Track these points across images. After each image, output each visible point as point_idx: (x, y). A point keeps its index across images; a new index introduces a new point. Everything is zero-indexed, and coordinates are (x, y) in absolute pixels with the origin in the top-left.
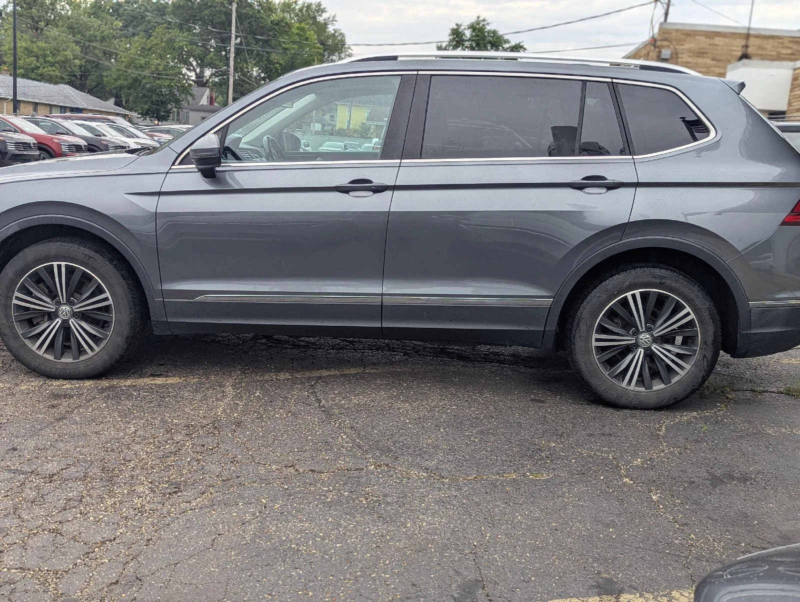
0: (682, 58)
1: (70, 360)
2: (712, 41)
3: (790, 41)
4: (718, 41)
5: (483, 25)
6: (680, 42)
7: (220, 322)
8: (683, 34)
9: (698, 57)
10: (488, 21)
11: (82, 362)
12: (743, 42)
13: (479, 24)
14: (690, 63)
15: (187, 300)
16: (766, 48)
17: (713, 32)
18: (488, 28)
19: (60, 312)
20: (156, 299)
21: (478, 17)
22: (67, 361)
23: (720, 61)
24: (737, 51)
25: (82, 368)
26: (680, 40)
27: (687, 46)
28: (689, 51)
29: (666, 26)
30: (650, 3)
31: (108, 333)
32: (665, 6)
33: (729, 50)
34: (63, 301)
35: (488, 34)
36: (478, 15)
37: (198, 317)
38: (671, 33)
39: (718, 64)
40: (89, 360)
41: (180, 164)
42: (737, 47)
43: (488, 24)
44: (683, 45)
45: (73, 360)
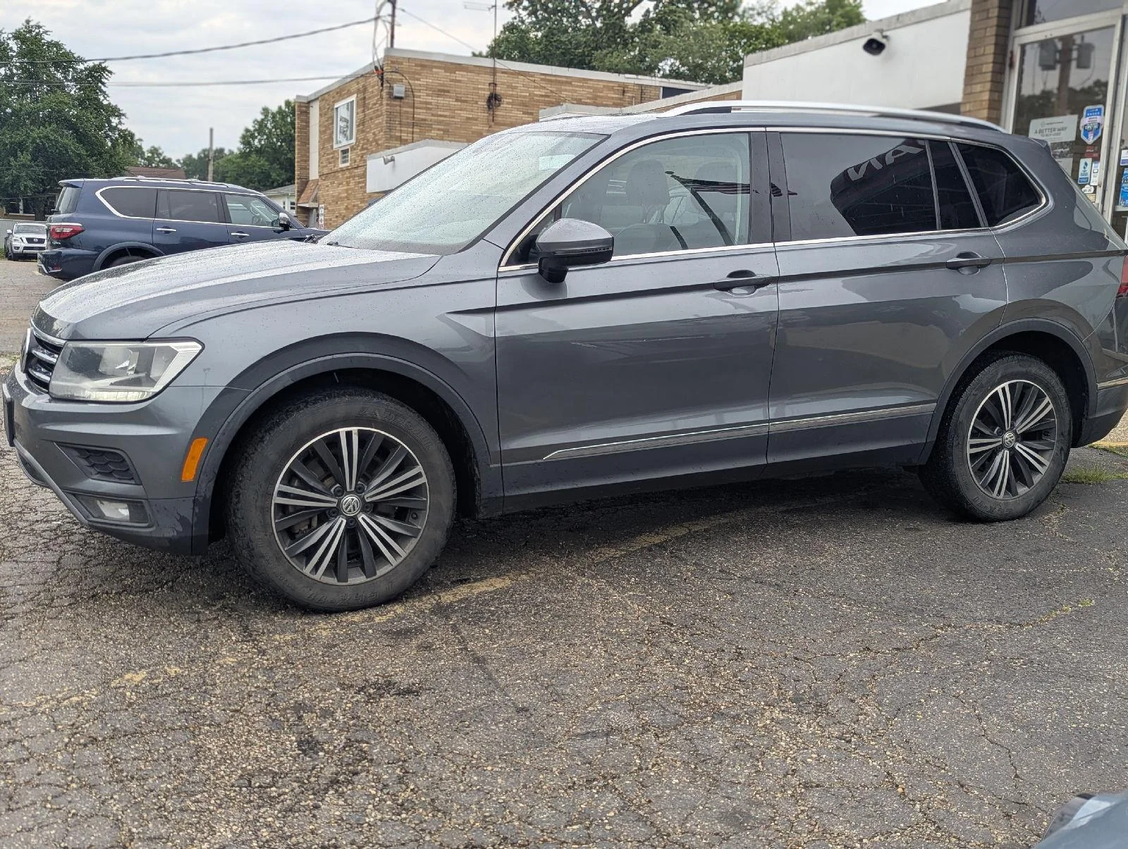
0: (419, 97)
1: (363, 579)
2: (453, 76)
3: (542, 79)
4: (459, 75)
5: (37, 34)
6: (415, 75)
7: (575, 486)
8: (416, 65)
9: (439, 96)
10: (46, 29)
11: (382, 579)
12: (489, 79)
13: (30, 32)
14: (431, 103)
15: (533, 462)
16: (516, 88)
17: (452, 64)
18: (47, 38)
19: (344, 507)
20: (491, 466)
21: (28, 22)
22: (358, 582)
23: (465, 101)
24: (484, 89)
25: (383, 589)
26: (414, 73)
27: (423, 81)
28: (427, 87)
29: (393, 54)
30: (369, 21)
31: (419, 527)
32: (389, 26)
33: (474, 88)
34: (351, 488)
35: (48, 47)
36: (26, 18)
37: (547, 483)
38: (402, 64)
39: (464, 105)
40: (391, 574)
41: (508, 264)
42: (484, 84)
43: (46, 32)
44: (418, 80)
45: (367, 577)
